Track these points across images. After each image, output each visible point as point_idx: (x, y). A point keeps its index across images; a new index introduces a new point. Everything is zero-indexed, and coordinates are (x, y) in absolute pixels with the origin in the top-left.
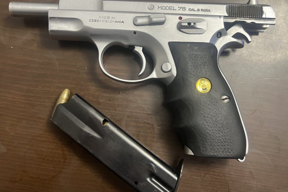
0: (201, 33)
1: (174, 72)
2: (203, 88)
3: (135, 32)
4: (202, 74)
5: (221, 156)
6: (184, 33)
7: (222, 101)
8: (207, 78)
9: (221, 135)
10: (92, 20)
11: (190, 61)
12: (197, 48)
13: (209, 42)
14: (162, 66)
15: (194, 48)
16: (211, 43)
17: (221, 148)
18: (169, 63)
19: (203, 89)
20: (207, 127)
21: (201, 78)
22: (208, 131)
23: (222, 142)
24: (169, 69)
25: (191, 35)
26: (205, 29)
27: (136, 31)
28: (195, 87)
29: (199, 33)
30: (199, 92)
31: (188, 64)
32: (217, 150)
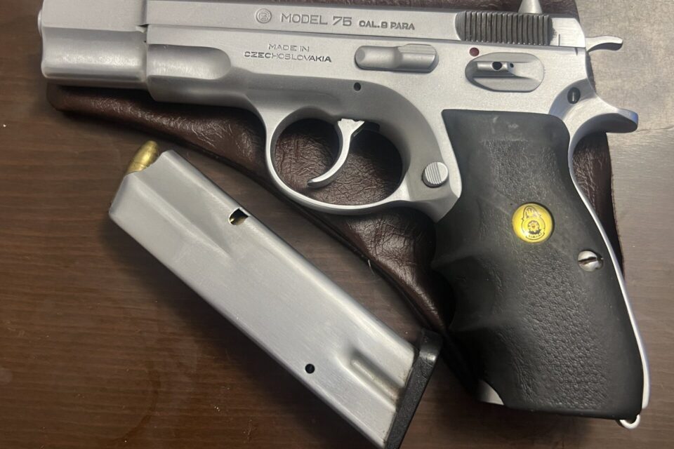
0: (527, 89)
1: (456, 188)
2: (532, 230)
3: (358, 85)
4: (530, 194)
5: (577, 410)
6: (482, 90)
7: (580, 265)
8: (541, 203)
9: (576, 354)
10: (251, 54)
11: (498, 158)
12: (516, 126)
13: (547, 113)
14: (424, 171)
15: (510, 126)
16: (552, 114)
17: (576, 390)
18: (442, 164)
19: (532, 233)
20: (541, 331)
21: (527, 203)
22: (543, 344)
23: (579, 374)
24: (443, 179)
25: (501, 93)
26: (537, 79)
27: (361, 81)
28: (511, 228)
29: (523, 89)
30: (521, 239)
31: (493, 167)
32: (564, 394)
